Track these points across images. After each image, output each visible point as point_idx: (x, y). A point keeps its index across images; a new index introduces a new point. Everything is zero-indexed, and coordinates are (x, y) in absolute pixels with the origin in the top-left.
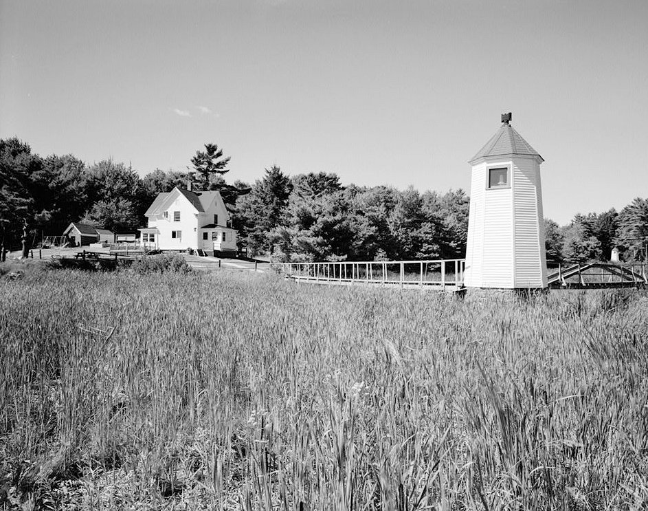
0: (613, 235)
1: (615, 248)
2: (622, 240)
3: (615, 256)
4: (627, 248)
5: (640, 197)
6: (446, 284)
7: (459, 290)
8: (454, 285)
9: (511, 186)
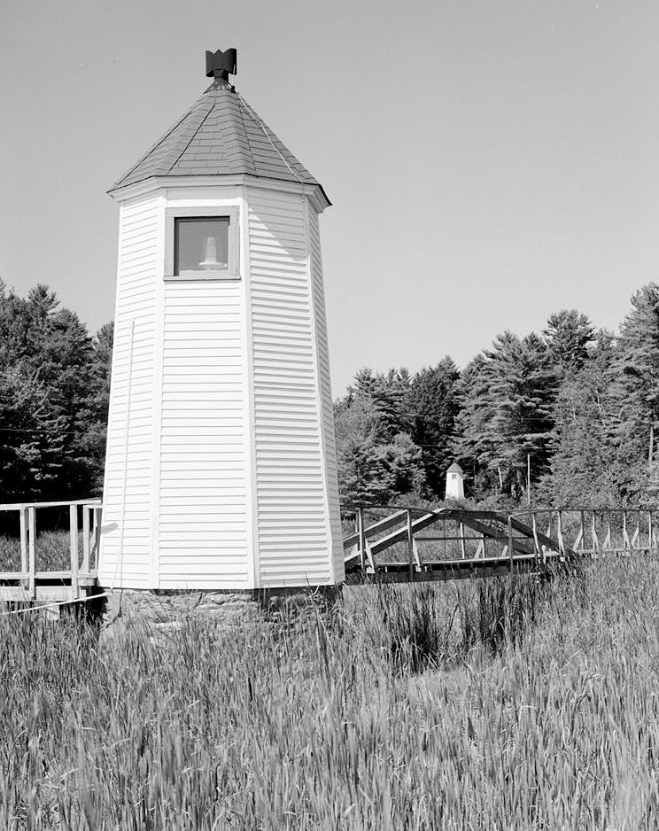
0: (449, 431)
1: (454, 466)
2: (473, 443)
3: (454, 485)
4: (484, 466)
5: (512, 332)
6: (39, 582)
7: (84, 597)
8: (68, 582)
9: (243, 273)
